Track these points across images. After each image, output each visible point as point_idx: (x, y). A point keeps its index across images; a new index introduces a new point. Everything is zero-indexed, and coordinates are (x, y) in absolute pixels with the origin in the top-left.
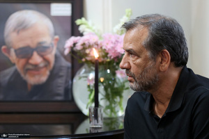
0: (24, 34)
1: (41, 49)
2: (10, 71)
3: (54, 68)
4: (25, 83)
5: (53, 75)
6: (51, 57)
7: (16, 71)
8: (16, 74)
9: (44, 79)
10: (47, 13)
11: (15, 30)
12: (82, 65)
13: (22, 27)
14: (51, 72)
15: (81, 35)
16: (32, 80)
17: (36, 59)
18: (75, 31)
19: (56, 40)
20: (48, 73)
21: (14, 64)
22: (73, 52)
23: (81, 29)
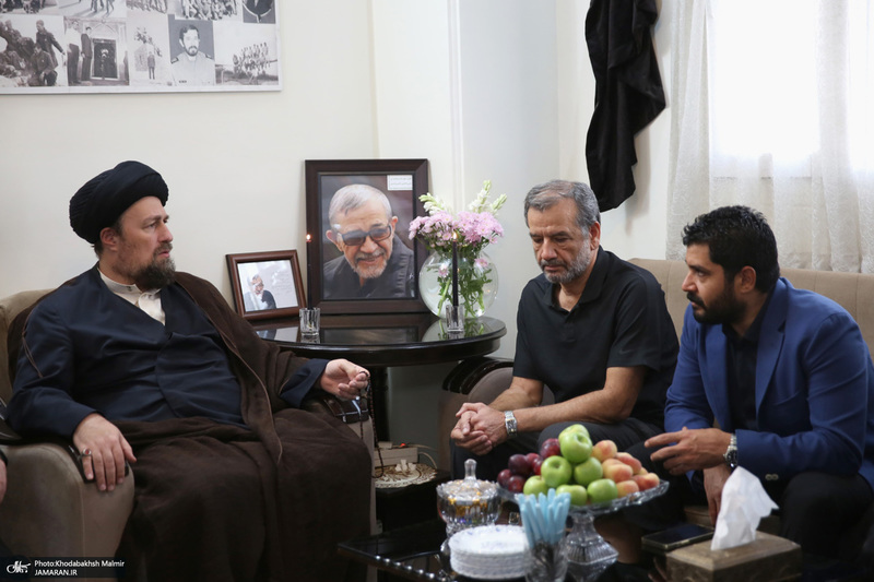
0: (354, 214)
1: (377, 234)
2: (337, 261)
3: (392, 257)
4: (356, 276)
5: (392, 266)
6: (388, 243)
7: (345, 260)
8: (345, 265)
9: (380, 271)
10: (383, 188)
11: (342, 210)
12: (428, 254)
13: (351, 205)
14: (389, 262)
15: (427, 214)
16: (365, 273)
17: (370, 246)
18: (418, 209)
19: (395, 220)
20: (385, 263)
21: (342, 253)
22: (419, 236)
23: (426, 206)
